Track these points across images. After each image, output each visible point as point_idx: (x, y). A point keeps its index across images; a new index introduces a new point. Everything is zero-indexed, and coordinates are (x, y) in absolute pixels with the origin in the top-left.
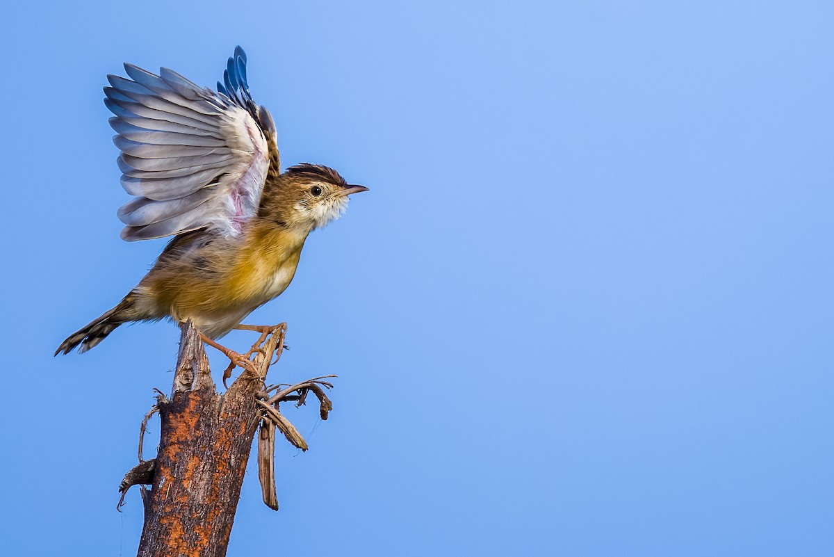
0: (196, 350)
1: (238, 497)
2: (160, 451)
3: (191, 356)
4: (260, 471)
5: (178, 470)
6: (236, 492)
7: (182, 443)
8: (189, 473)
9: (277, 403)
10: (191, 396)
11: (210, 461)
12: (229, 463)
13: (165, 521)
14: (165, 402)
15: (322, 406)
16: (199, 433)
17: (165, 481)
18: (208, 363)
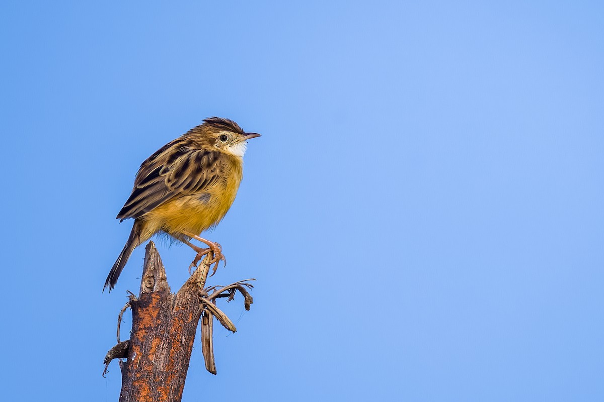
0: (156, 263)
1: (187, 366)
2: (132, 335)
3: (153, 267)
4: (203, 347)
5: (145, 347)
6: (186, 362)
7: (148, 329)
8: (153, 350)
9: (214, 299)
10: (153, 296)
11: (168, 341)
12: (181, 342)
13: (137, 384)
14: (135, 300)
15: (246, 301)
16: (159, 322)
17: (136, 356)
18: (165, 272)
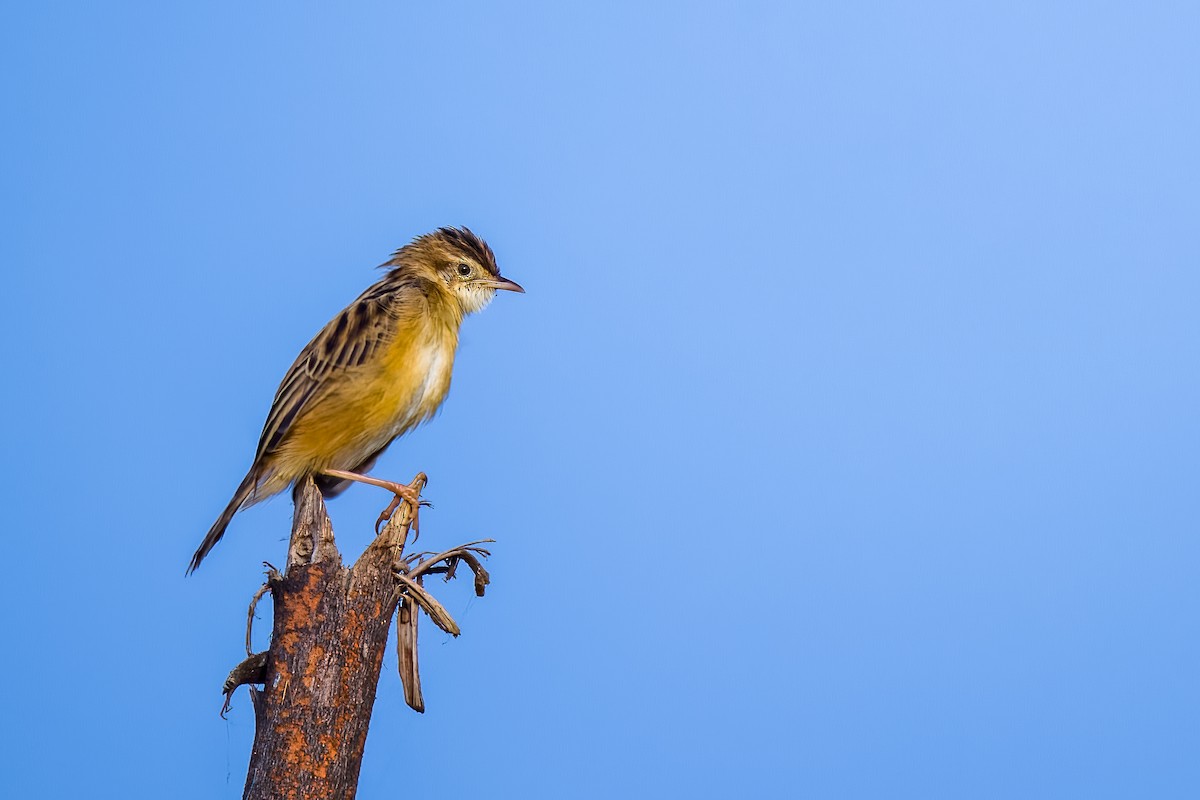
0: (315, 512)
1: (373, 698)
2: (274, 641)
3: (310, 519)
4: (400, 663)
5: (297, 664)
6: (371, 690)
7: (301, 630)
8: (312, 668)
9: (419, 576)
10: (311, 570)
11: (337, 652)
12: (361, 655)
13: (282, 730)
14: (279, 578)
15: (477, 579)
16: (321, 617)
17: (281, 679)
18: (331, 528)
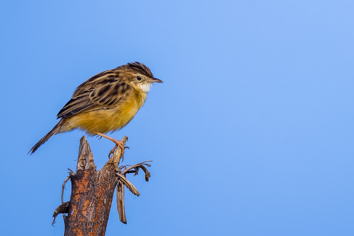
0: (87, 150)
1: (108, 218)
2: (71, 198)
3: (85, 153)
4: (118, 206)
5: (80, 206)
6: (107, 216)
7: (81, 194)
8: (85, 208)
9: (125, 174)
10: (85, 172)
11: (95, 202)
12: (104, 203)
13: (74, 230)
14: (73, 175)
15: (146, 175)
16: (89, 189)
17: (74, 212)
18: (92, 156)
